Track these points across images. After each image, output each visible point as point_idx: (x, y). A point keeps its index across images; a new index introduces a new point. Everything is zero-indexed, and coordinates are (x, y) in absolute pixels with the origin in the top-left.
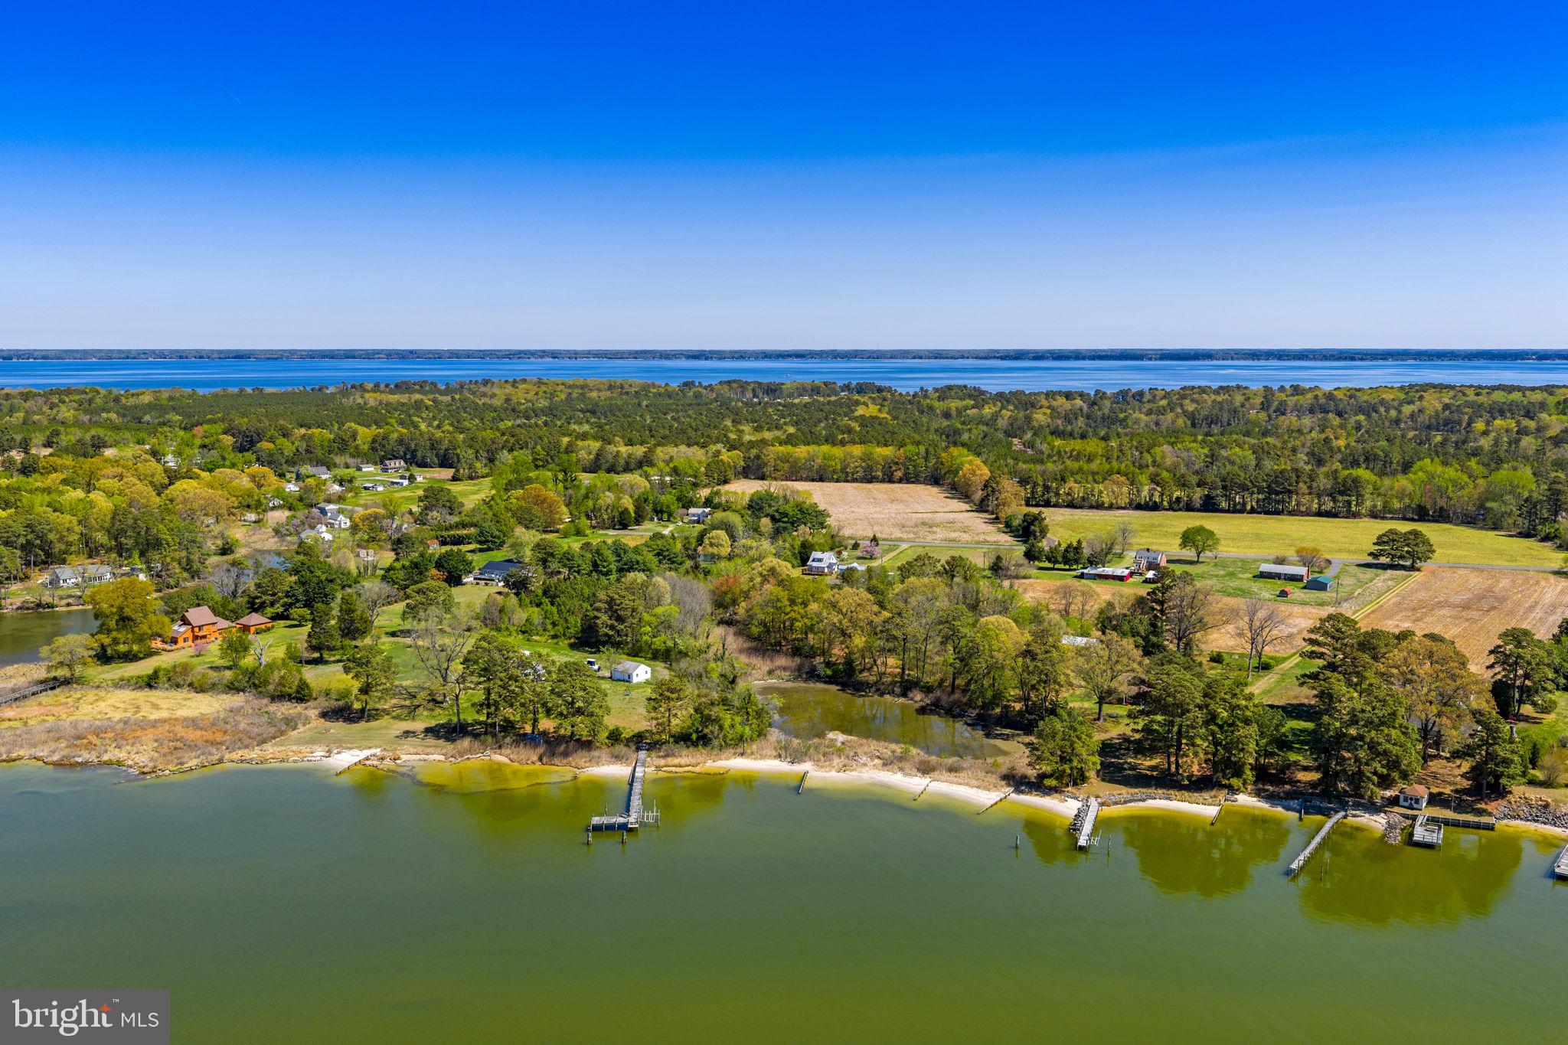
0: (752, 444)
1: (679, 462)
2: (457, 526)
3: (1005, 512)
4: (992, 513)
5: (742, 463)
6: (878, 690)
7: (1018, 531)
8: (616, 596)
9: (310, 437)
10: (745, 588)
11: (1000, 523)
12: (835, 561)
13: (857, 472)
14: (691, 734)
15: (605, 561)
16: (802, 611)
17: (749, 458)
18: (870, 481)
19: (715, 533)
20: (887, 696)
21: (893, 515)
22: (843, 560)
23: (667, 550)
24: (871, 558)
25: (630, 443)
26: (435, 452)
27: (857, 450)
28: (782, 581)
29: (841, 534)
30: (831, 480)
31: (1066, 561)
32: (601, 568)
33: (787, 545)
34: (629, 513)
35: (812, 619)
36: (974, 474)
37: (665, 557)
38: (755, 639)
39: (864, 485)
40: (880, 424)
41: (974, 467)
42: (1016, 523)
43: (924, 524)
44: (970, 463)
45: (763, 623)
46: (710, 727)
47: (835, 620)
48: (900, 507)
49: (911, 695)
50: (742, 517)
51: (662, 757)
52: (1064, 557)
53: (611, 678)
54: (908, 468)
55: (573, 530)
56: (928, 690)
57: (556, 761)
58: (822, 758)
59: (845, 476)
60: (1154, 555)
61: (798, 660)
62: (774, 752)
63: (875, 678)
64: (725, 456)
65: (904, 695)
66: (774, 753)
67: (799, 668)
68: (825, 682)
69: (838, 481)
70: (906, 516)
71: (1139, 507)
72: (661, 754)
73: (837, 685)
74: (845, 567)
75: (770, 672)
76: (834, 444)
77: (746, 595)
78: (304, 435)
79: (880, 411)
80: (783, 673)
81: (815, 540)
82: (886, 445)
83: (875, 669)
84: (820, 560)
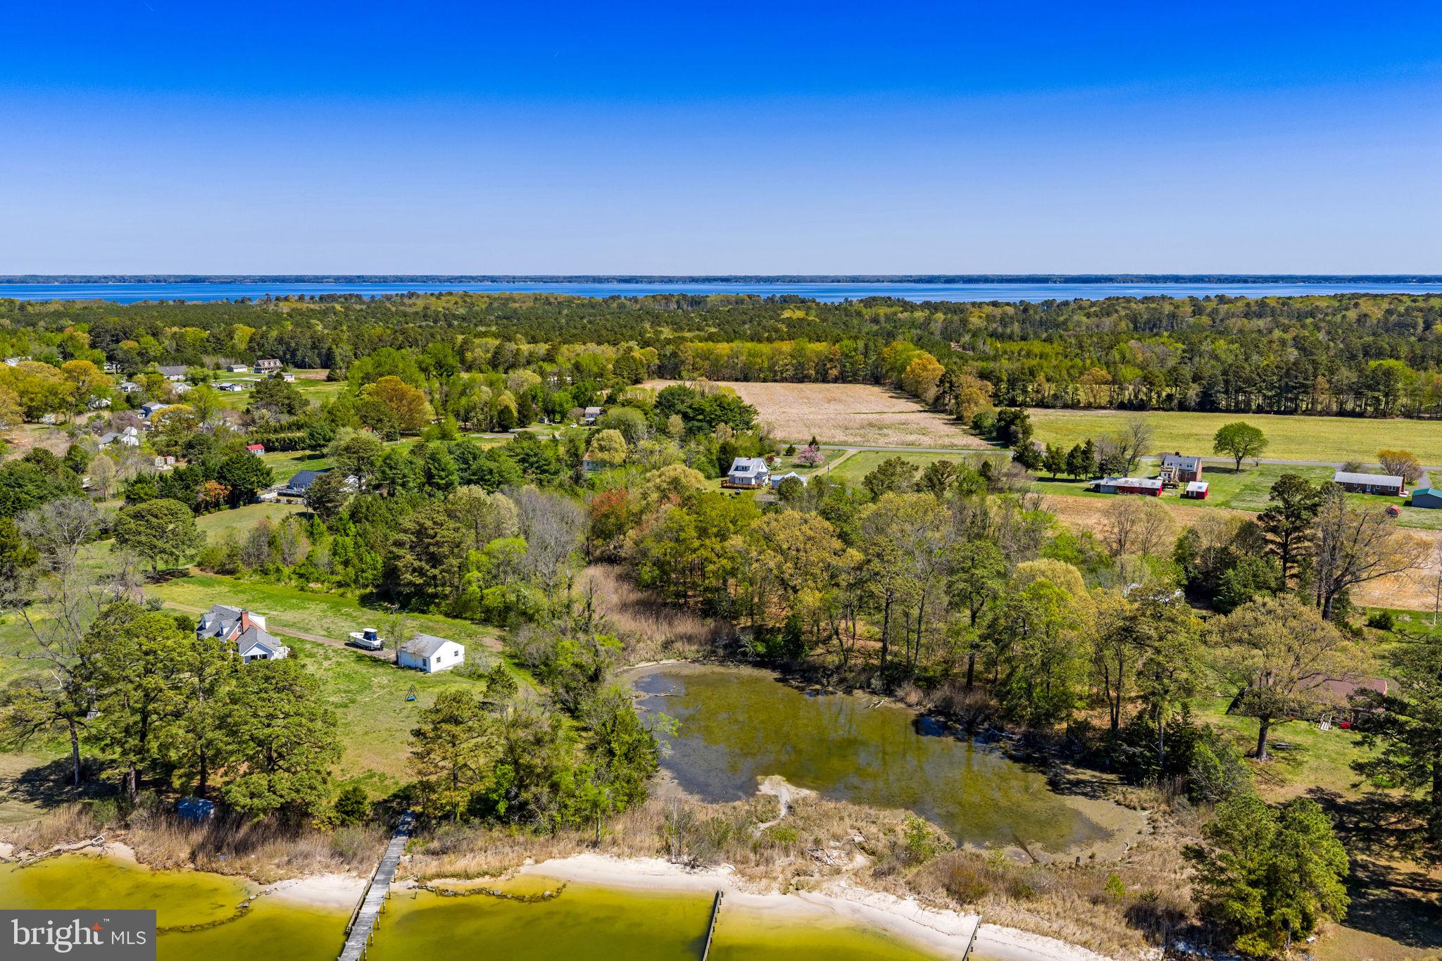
0: (668, 341)
1: (585, 361)
2: (290, 427)
3: (971, 412)
4: (951, 413)
5: (657, 362)
6: (842, 681)
7: (990, 432)
8: (429, 523)
9: (182, 336)
10: (635, 508)
11: (965, 424)
12: (765, 470)
13: (787, 370)
14: (497, 802)
15: (443, 470)
16: (718, 547)
17: (665, 356)
18: (801, 381)
19: (605, 433)
20: (858, 693)
21: (832, 416)
22: (775, 469)
23: (536, 455)
24: (811, 466)
25: (533, 340)
26: (316, 351)
27: (786, 346)
28: (689, 498)
29: (771, 436)
30: (757, 380)
31: (1072, 469)
32: (437, 480)
33: (701, 448)
34: (510, 412)
35: (732, 559)
36: (925, 368)
37: (532, 465)
38: (647, 586)
39: (795, 385)
40: (809, 325)
41: (926, 364)
42: (988, 422)
43: (871, 425)
44: (919, 357)
45: (659, 564)
46: (533, 789)
47: (772, 564)
48: (839, 407)
49: (900, 693)
50: (646, 414)
51: (434, 853)
52: (1069, 464)
53: (396, 663)
54: (845, 366)
55: (437, 432)
56: (929, 684)
57: (222, 862)
58: (752, 856)
59: (773, 375)
60: (1188, 461)
61: (711, 623)
62: (656, 838)
63: (836, 659)
64: (637, 353)
65: (888, 692)
66: (658, 843)
67: (713, 638)
68: (757, 665)
69: (765, 380)
70: (848, 417)
71: (1122, 406)
72: (435, 845)
73: (774, 669)
74: (778, 478)
75: (667, 645)
76: (760, 341)
77: (637, 519)
78: (175, 333)
79: (807, 314)
80: (687, 647)
81: (740, 443)
82: (819, 341)
83: (835, 641)
84: (745, 469)
